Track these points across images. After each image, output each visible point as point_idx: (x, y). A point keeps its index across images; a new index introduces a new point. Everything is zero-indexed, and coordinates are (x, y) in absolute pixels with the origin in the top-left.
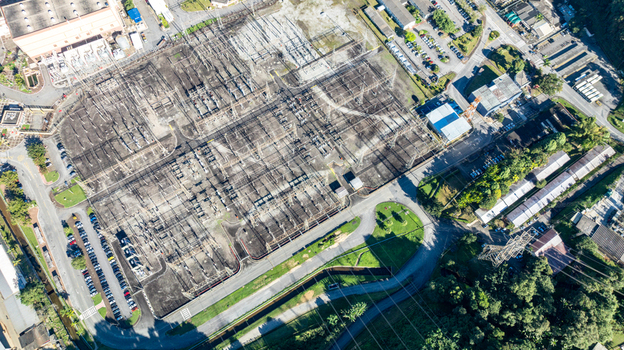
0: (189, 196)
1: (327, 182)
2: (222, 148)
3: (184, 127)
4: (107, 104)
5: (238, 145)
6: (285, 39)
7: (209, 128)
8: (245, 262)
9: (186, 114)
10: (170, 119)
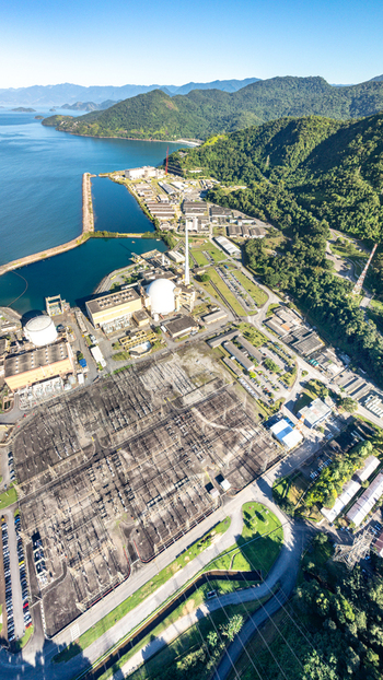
0: (97, 497)
1: (203, 484)
2: (127, 456)
3: (102, 439)
4: (52, 422)
5: (139, 452)
6: (174, 377)
7: (119, 439)
8: (135, 566)
9: (105, 429)
10: (93, 432)
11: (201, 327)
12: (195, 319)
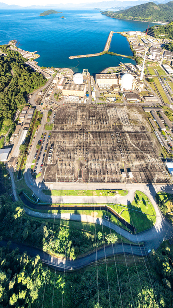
2: (91, 136)
3: (85, 125)
6: (122, 116)
7: (91, 129)
10: (83, 121)
11: (142, 100)
12: (141, 96)
